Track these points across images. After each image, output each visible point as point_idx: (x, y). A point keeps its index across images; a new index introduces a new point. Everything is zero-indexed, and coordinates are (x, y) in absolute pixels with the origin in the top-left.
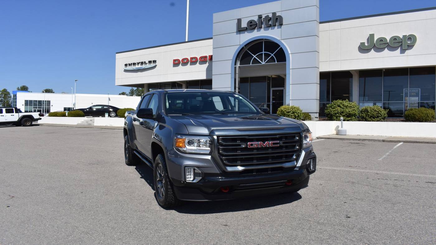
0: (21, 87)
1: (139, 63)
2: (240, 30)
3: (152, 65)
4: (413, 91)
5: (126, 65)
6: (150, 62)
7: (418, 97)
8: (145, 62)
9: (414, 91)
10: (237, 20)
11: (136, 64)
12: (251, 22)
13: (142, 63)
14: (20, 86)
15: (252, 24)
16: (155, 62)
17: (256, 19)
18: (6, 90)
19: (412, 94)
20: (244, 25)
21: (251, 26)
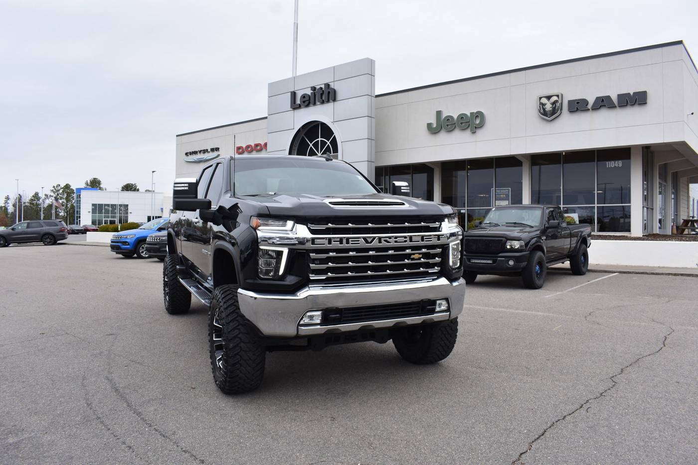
0: (90, 181)
1: (201, 151)
2: (295, 106)
3: (215, 154)
4: (502, 191)
5: (186, 154)
6: (213, 150)
7: (508, 201)
8: (207, 150)
9: (504, 191)
10: (290, 94)
11: (197, 152)
12: (304, 97)
13: (205, 151)
14: (89, 179)
15: (304, 100)
16: (217, 149)
17: (309, 92)
18: (70, 186)
19: (501, 196)
20: (298, 102)
21: (304, 102)
